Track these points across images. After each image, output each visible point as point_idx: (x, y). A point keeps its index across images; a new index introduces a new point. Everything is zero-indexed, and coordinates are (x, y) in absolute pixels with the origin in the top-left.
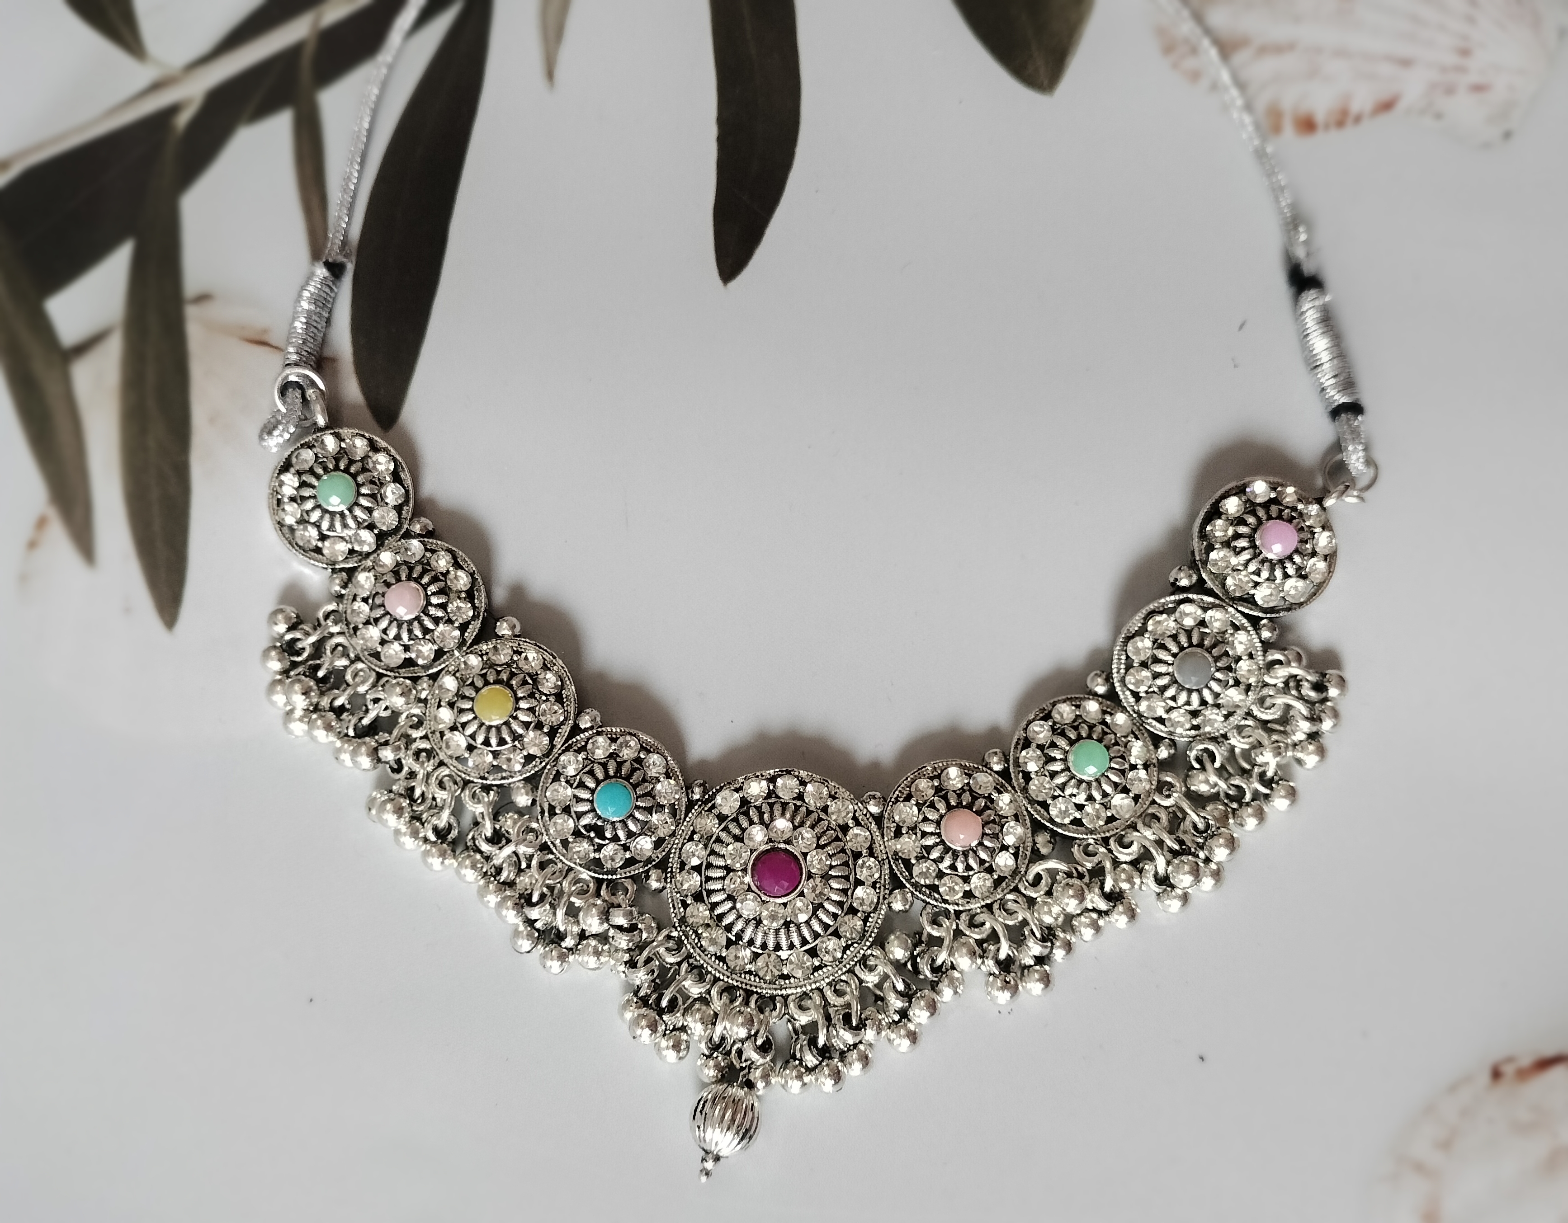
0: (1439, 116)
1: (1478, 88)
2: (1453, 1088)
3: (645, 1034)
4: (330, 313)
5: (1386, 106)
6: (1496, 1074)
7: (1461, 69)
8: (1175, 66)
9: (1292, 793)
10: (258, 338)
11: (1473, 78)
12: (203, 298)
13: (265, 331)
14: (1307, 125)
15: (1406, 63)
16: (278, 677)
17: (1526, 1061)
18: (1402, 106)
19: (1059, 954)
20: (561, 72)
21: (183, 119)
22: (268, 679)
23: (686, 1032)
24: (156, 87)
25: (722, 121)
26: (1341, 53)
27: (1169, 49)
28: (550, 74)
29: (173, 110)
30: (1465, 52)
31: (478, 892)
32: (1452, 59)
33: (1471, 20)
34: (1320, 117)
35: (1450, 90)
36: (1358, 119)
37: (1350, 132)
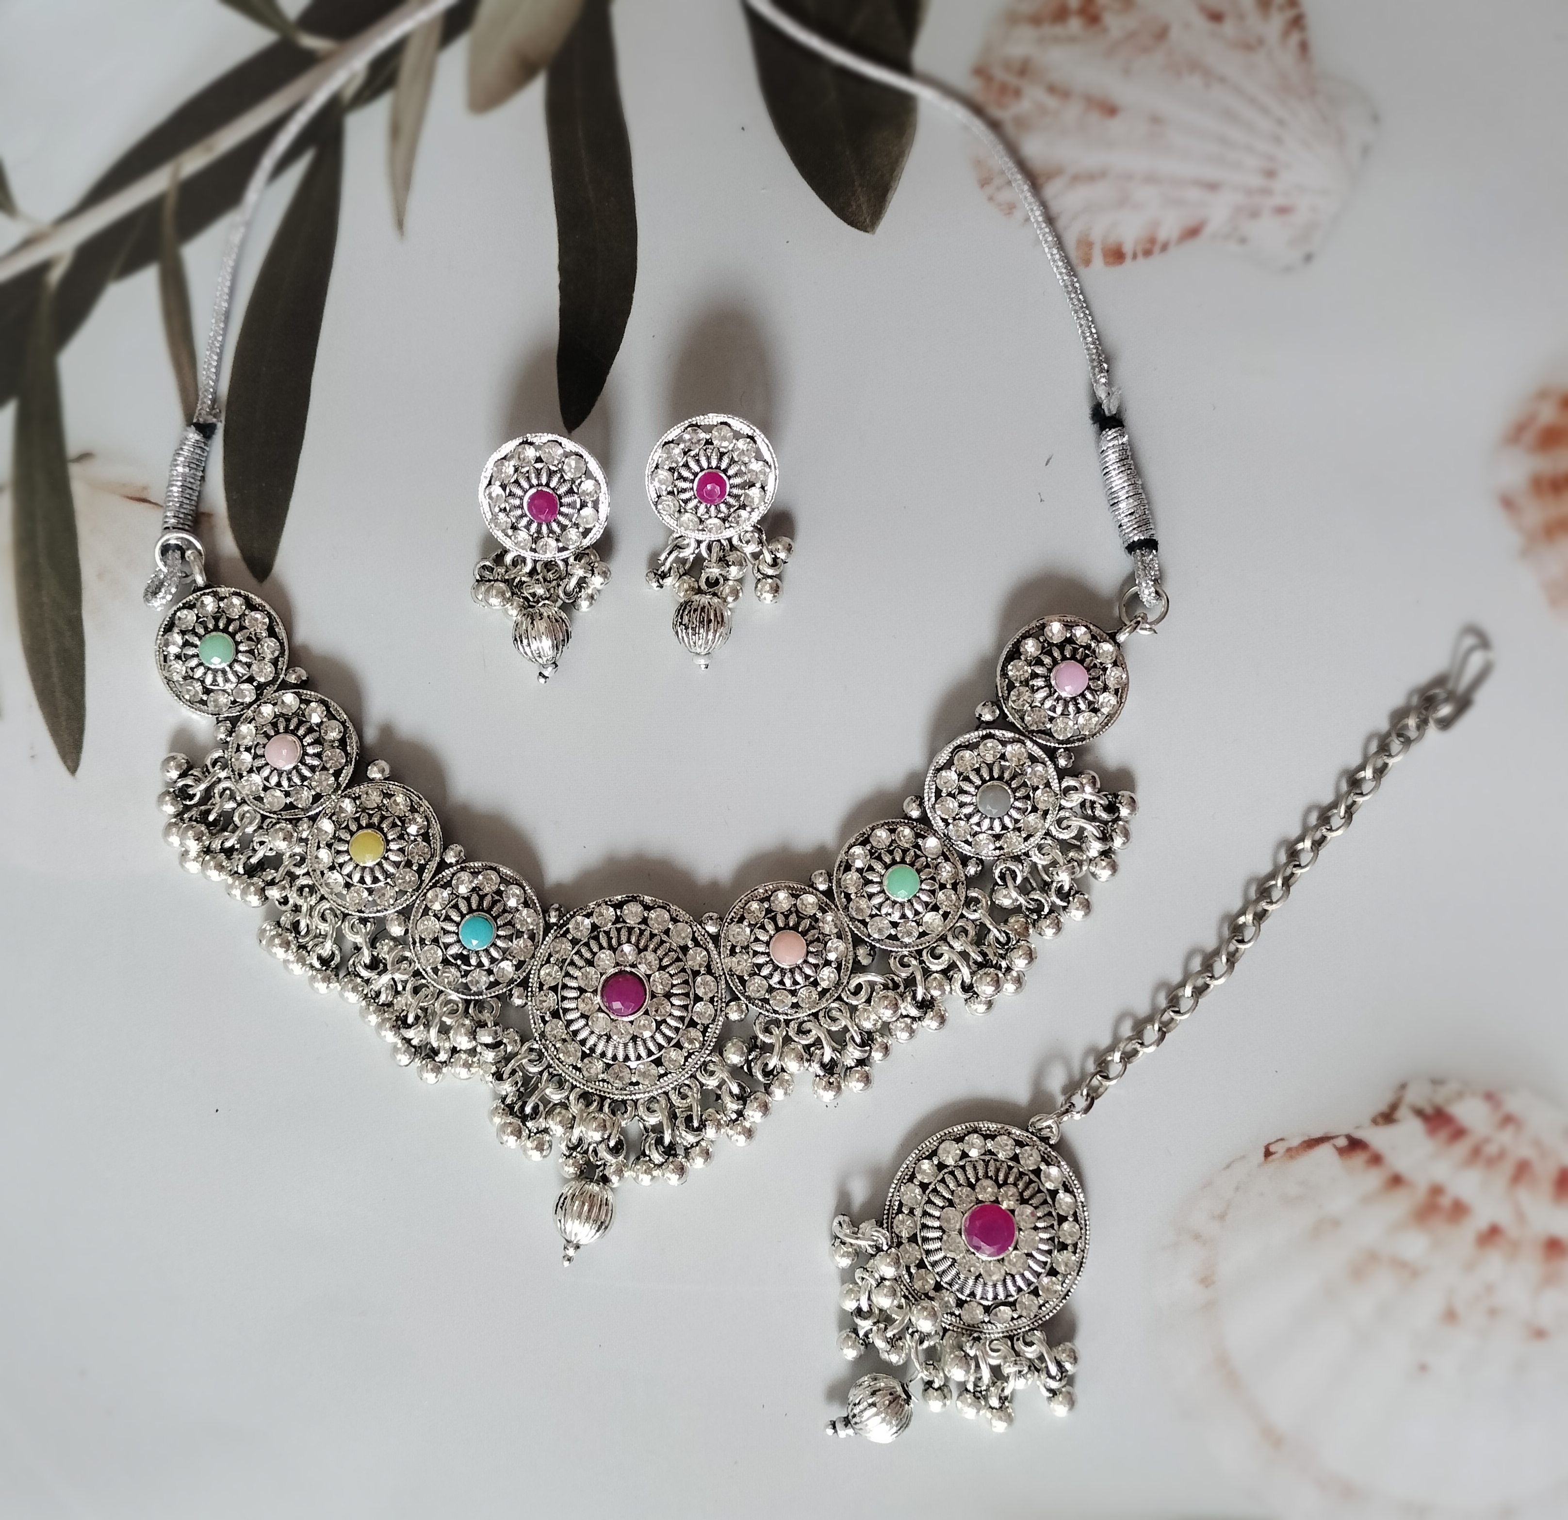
0: (1243, 241)
1: (1282, 210)
2: (1228, 1166)
3: (511, 1141)
4: (203, 471)
5: (1193, 233)
6: (1268, 1153)
7: (1266, 192)
8: (991, 199)
9: (1087, 906)
10: (137, 495)
11: (1278, 200)
12: (85, 457)
13: (145, 488)
14: (1116, 255)
15: (1213, 187)
16: (174, 820)
17: (1295, 1142)
18: (1208, 231)
19: (877, 1056)
20: (410, 221)
21: (55, 276)
22: (164, 821)
23: (548, 1133)
24: (28, 243)
25: (563, 269)
26: (1151, 179)
27: (984, 182)
28: (400, 224)
29: (44, 268)
30: (1270, 174)
31: (361, 1013)
32: (1256, 181)
33: (1278, 140)
34: (1128, 249)
35: (1254, 214)
36: (1165, 247)
37: (1157, 259)
